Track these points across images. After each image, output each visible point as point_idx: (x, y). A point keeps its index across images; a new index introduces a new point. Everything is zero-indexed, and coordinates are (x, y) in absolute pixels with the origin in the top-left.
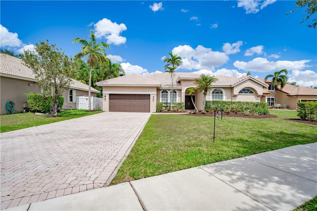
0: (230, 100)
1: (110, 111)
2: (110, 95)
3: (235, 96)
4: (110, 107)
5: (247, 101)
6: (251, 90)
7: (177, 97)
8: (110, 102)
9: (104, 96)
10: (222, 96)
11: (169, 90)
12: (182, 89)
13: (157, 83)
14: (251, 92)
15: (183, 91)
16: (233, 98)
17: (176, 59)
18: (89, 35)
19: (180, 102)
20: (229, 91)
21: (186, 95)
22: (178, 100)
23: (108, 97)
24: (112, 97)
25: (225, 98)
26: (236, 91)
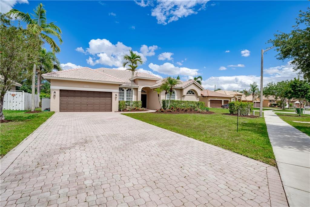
0: (179, 100)
1: (60, 111)
2: (60, 90)
3: (184, 96)
4: (60, 106)
5: (192, 101)
6: (193, 92)
7: (134, 96)
8: (60, 100)
9: (53, 92)
10: (174, 96)
11: (126, 88)
12: (139, 88)
13: (120, 81)
14: (193, 94)
15: (140, 90)
16: (182, 97)
17: (136, 58)
18: (34, 10)
19: (136, 101)
20: (179, 92)
21: (142, 94)
22: (134, 99)
23: (58, 93)
24: (63, 93)
25: (176, 97)
26: (185, 92)
